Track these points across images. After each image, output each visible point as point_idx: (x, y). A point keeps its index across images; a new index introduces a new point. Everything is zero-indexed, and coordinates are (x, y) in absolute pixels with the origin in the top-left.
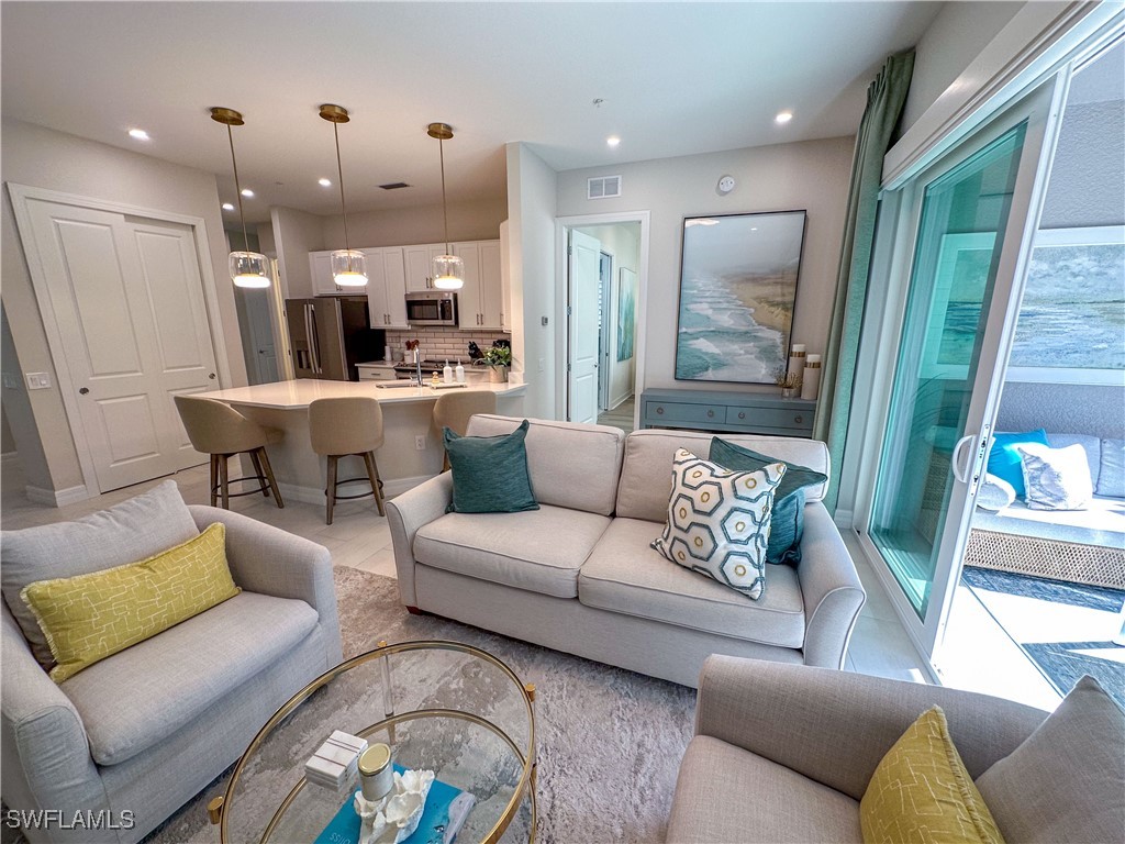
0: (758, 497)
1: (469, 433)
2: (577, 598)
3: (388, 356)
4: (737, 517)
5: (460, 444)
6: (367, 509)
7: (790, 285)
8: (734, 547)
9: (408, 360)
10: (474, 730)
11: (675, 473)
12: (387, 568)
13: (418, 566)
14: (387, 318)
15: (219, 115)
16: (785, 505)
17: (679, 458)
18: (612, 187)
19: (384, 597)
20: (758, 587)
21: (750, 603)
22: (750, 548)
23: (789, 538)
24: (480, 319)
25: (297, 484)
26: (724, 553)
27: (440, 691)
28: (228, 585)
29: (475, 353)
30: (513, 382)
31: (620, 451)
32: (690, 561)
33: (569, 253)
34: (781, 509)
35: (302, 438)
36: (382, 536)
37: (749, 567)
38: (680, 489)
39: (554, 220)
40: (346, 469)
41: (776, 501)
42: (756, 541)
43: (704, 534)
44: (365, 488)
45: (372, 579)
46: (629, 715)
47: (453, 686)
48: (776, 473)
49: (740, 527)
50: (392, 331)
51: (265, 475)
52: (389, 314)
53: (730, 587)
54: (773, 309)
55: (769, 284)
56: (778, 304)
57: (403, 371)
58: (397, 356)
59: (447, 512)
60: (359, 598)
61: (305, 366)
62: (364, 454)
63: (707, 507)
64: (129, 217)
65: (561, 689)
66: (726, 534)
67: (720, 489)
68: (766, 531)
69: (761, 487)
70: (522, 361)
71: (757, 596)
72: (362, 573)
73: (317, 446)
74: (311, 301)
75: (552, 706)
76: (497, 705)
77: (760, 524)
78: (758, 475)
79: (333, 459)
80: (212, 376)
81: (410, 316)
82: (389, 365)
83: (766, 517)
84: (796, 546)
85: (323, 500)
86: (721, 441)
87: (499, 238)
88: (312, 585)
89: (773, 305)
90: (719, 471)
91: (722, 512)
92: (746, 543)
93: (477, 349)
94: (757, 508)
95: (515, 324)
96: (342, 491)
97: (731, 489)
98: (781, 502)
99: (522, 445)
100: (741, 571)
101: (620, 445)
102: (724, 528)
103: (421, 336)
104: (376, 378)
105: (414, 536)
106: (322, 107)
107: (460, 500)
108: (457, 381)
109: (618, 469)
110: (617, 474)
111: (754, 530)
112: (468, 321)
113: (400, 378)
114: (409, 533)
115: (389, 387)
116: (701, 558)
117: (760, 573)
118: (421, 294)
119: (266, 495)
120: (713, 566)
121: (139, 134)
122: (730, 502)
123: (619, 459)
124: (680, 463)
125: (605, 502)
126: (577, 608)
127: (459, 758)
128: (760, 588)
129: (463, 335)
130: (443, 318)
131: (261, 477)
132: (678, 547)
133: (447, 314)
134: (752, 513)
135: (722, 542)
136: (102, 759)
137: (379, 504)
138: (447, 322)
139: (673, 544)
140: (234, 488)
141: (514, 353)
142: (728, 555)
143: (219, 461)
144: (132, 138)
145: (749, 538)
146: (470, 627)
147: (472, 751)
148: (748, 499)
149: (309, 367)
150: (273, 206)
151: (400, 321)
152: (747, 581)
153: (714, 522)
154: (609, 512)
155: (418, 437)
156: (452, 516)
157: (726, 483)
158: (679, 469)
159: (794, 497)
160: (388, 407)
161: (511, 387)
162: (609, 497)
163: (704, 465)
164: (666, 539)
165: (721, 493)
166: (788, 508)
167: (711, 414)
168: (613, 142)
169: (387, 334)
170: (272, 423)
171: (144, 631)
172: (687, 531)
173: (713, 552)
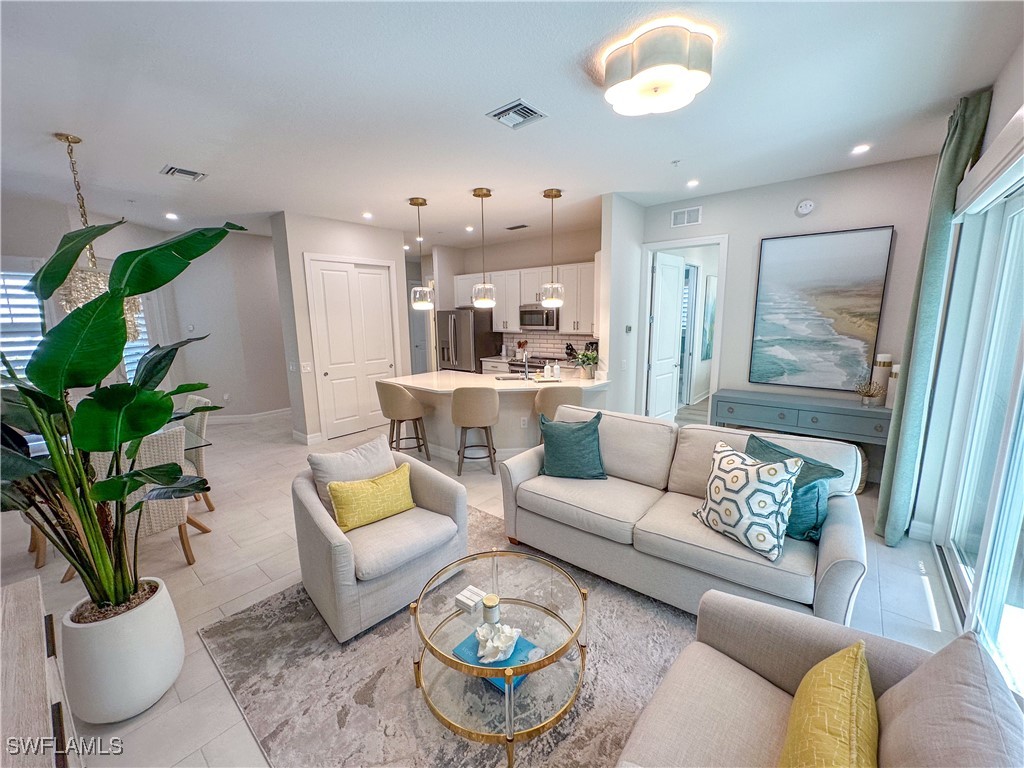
0: (779, 483)
1: (556, 419)
2: (632, 545)
3: (504, 352)
4: (759, 496)
5: (551, 426)
6: (484, 468)
7: (876, 296)
8: (757, 519)
9: (518, 357)
10: (549, 620)
11: (714, 460)
12: (498, 510)
13: (519, 511)
14: (505, 324)
15: (414, 202)
16: (806, 493)
17: (718, 449)
18: (693, 217)
19: (494, 529)
20: (776, 551)
21: (769, 564)
22: (771, 521)
23: (811, 520)
24: (576, 325)
25: (439, 445)
26: (748, 522)
27: (527, 594)
28: (409, 501)
29: (571, 351)
30: (599, 379)
31: (674, 441)
32: (721, 527)
33: (653, 271)
34: (802, 495)
35: (446, 412)
36: (496, 488)
37: (769, 536)
38: (716, 472)
39: (641, 248)
40: (472, 438)
41: (796, 488)
42: (776, 517)
43: (732, 506)
44: (483, 453)
45: (486, 517)
46: (661, 640)
47: (536, 594)
48: (795, 466)
49: (762, 504)
50: (508, 333)
51: (420, 436)
52: (508, 322)
53: (752, 549)
54: (855, 319)
55: (850, 296)
56: (861, 315)
57: (515, 367)
58: (510, 353)
59: (539, 475)
60: (478, 527)
61: (446, 358)
62: (485, 428)
63: (736, 487)
64: (357, 265)
65: (612, 612)
66: (750, 508)
67: (747, 474)
68: (786, 510)
69: (783, 476)
70: (607, 362)
71: (774, 559)
72: (480, 512)
73: (456, 420)
74: (453, 312)
75: (604, 621)
76: (565, 611)
77: (780, 504)
78: (779, 466)
79: (465, 429)
80: (391, 366)
81: (522, 323)
82: (504, 360)
83: (786, 499)
84: (818, 527)
85: (456, 459)
86: (757, 438)
87: (594, 260)
88: (455, 507)
89: (854, 316)
90: (749, 461)
91: (747, 492)
92: (767, 517)
93: (572, 349)
94: (778, 492)
95: (602, 333)
96: (468, 453)
97: (756, 475)
98: (801, 490)
99: (596, 430)
100: (761, 538)
101: (674, 436)
102: (748, 504)
103: (529, 338)
104: (494, 370)
105: (518, 487)
106: (475, 190)
107: (547, 467)
108: (555, 376)
109: (671, 454)
110: (670, 458)
111: (776, 508)
112: (566, 327)
113: (513, 372)
114: (514, 485)
115: (504, 379)
116: (729, 525)
117: (779, 542)
118: (532, 305)
119: (420, 451)
120: (739, 532)
121: (368, 216)
122: (754, 484)
123: (673, 444)
124: (719, 453)
125: (659, 478)
126: (632, 552)
127: (536, 635)
128: (777, 553)
129: (562, 337)
130: (547, 325)
131: (417, 438)
132: (713, 515)
133: (550, 321)
134: (773, 495)
135: (746, 514)
136: (360, 575)
137: (493, 466)
138: (550, 328)
139: (709, 512)
140: (403, 444)
141: (600, 357)
142: (751, 525)
143: (395, 423)
144: (364, 219)
145: (770, 514)
146: (553, 558)
147: (546, 633)
148: (769, 484)
149: (449, 360)
150: (433, 246)
151: (514, 326)
152: (766, 546)
153: (741, 498)
154: (663, 486)
155: (522, 418)
156: (542, 477)
157: (752, 471)
158: (717, 457)
159: (814, 487)
160: (503, 395)
161: (596, 383)
162: (663, 475)
163: (737, 455)
164: (704, 510)
165: (747, 477)
166: (809, 495)
167: (782, 416)
168: (693, 184)
169: (504, 336)
170: (428, 402)
171: (373, 517)
172: (719, 504)
173: (739, 521)
